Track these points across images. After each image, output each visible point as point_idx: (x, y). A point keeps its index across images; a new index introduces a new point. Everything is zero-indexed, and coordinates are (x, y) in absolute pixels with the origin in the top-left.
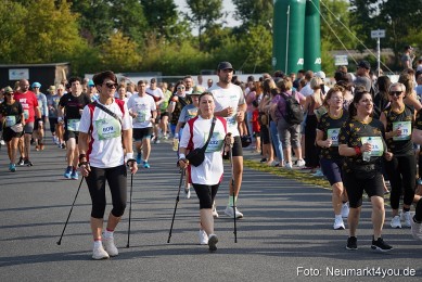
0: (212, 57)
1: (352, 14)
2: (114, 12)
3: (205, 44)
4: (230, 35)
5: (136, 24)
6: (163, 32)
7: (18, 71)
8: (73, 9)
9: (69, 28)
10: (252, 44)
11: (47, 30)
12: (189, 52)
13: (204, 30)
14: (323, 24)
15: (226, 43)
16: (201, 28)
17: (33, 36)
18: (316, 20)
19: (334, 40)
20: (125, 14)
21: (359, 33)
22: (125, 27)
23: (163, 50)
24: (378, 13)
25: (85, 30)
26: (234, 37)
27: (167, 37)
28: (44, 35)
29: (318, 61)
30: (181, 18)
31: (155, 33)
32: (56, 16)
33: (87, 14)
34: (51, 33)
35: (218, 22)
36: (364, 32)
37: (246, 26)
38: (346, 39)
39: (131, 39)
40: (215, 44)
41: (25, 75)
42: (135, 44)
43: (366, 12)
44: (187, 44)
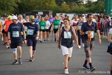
0: (89, 9)
3: (87, 6)
4: (94, 3)
6: (76, 3)
7: (40, 12)
9: (53, 1)
10: (99, 6)
13: (87, 2)
15: (92, 6)
16: (86, 2)
17: (44, 4)
22: (67, 1)
25: (57, 2)
26: (94, 4)
27: (78, 5)
28: (47, 3)
31: (74, 3)
34: (48, 3)
39: (68, 4)
40: (90, 6)
41: (42, 13)
42: (69, 6)
44: (82, 6)
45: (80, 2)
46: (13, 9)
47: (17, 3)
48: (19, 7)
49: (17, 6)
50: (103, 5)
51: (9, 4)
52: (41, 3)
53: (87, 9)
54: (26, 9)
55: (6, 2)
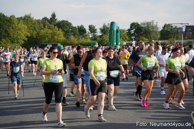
1: (127, 33)
2: (72, 31)
3: (93, 39)
5: (77, 34)
6: (83, 36)
7: (49, 45)
8: (62, 31)
9: (61, 35)
10: (104, 39)
11: (56, 35)
12: (89, 41)
13: (93, 36)
14: (120, 35)
15: (98, 39)
17: (53, 37)
18: (119, 34)
19: (123, 39)
20: (74, 32)
21: (129, 37)
22: (74, 35)
23: (83, 40)
24: (133, 32)
25: (65, 36)
28: (55, 37)
29: (119, 43)
30: (87, 33)
31: (81, 36)
32: (58, 32)
33: (65, 32)
35: (96, 34)
36: (130, 37)
37: (102, 35)
38: (126, 38)
39: (76, 37)
42: (76, 39)
43: (130, 32)
44: (88, 39)
45: (86, 36)
46: (23, 42)
47: (27, 37)
48: (28, 40)
49: (26, 39)
51: (19, 37)
52: (50, 36)
55: (16, 36)
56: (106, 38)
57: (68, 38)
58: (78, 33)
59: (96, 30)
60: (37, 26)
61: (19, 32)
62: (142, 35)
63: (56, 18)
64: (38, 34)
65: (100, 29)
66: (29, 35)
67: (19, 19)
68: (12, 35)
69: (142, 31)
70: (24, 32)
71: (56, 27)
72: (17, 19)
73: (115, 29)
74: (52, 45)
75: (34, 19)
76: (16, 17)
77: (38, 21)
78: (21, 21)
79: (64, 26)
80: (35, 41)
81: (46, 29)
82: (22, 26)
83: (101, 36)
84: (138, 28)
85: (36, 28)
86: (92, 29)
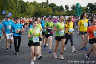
2: (56, 9)
8: (51, 9)
9: (51, 11)
18: (81, 9)
20: (57, 9)
24: (89, 8)
27: (63, 12)
29: (81, 14)
30: (64, 9)
33: (53, 9)
34: (49, 11)
35: (69, 10)
36: (87, 11)
38: (85, 12)
39: (58, 12)
40: (68, 12)
41: (46, 16)
42: (58, 13)
43: (87, 8)
44: (65, 13)
45: (64, 11)
46: (32, 15)
47: (34, 12)
48: (35, 14)
49: (34, 13)
50: (75, 12)
51: (31, 12)
52: (46, 11)
53: (67, 14)
54: (39, 14)
55: (29, 11)
56: (74, 11)
57: (54, 12)
58: (60, 10)
59: (69, 8)
60: (39, 6)
61: (31, 10)
62: (94, 10)
63: (48, 2)
64: (39, 10)
65: (71, 7)
66: (35, 11)
67: (31, 3)
68: (27, 11)
69: (94, 7)
70: (33, 10)
71: (48, 7)
72: (30, 3)
73: (79, 7)
74: (47, 16)
75: (38, 3)
76: (29, 2)
77: (40, 4)
78: (32, 4)
79: (53, 6)
80: (38, 14)
81: (44, 8)
82: (32, 6)
83: (71, 11)
84: (92, 6)
85: (39, 7)
86: (67, 7)
